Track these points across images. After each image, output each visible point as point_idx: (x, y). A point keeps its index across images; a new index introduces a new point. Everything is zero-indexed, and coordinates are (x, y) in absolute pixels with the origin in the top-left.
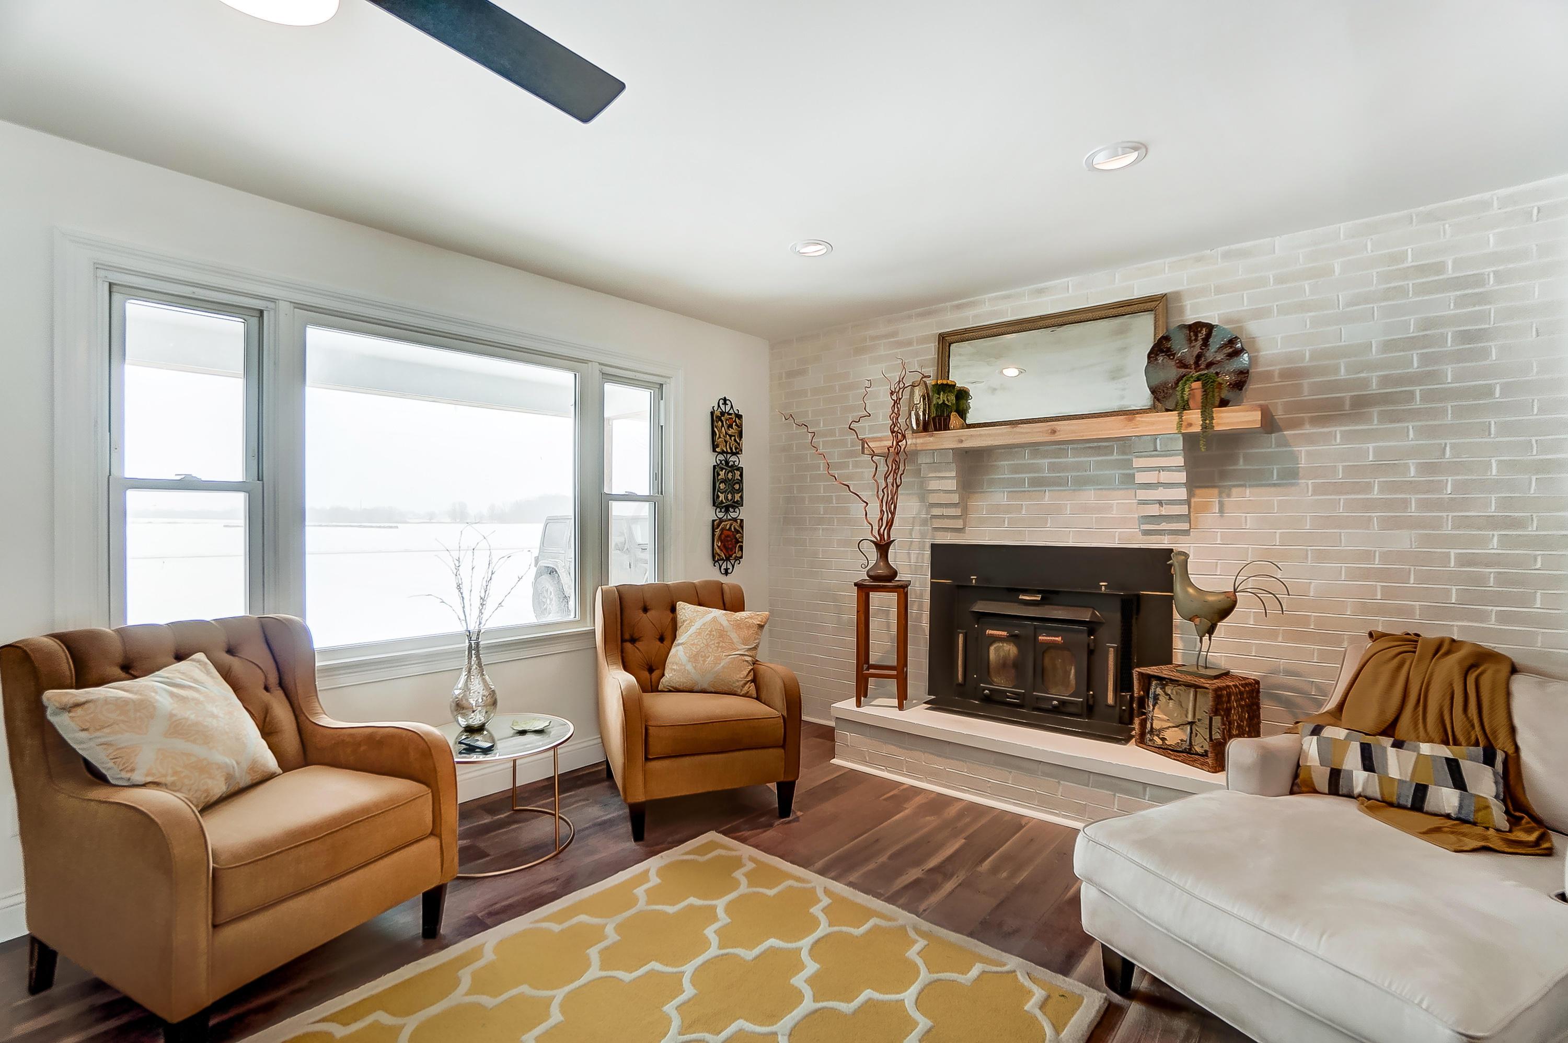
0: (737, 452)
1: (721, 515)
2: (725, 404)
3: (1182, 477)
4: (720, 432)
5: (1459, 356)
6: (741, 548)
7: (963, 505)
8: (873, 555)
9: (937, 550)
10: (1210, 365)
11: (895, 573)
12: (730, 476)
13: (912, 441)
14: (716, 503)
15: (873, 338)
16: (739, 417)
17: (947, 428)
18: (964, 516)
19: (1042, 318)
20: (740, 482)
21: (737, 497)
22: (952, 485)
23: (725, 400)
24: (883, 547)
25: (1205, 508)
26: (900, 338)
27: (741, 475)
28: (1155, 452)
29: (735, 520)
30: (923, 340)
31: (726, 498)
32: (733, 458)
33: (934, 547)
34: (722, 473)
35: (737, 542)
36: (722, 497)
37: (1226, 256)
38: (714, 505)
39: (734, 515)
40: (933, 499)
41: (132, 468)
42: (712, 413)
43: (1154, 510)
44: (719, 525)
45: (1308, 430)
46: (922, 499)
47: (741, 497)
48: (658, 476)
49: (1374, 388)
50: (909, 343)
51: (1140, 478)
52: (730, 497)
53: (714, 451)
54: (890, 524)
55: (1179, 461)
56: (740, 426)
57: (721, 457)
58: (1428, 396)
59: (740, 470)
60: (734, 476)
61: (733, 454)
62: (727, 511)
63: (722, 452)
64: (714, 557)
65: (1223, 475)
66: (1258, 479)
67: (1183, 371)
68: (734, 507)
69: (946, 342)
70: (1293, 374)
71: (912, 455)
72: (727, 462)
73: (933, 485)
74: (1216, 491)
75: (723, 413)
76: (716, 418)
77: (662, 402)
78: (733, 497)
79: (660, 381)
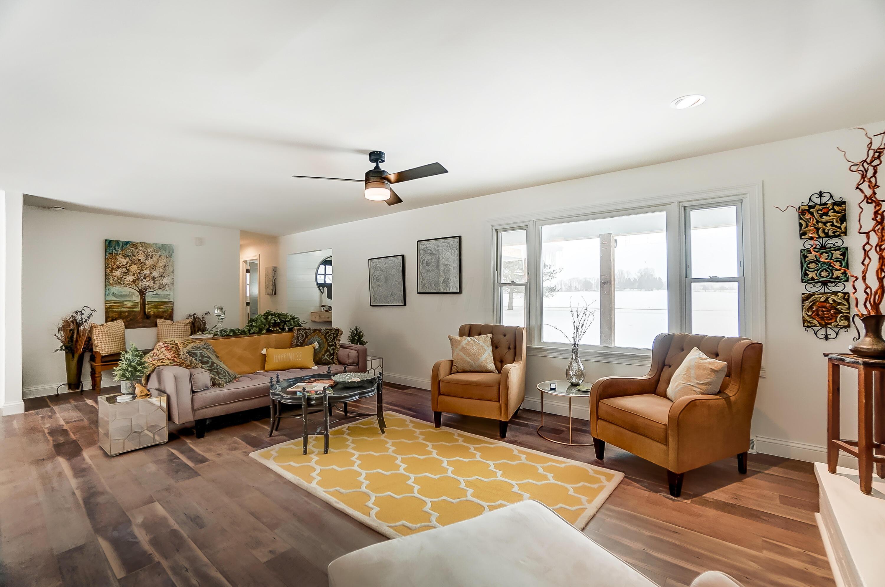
0: (837, 235)
1: (814, 290)
2: (821, 197)
4: (808, 222)
12: (824, 256)
14: (804, 280)
16: (841, 203)
20: (843, 260)
21: (837, 274)
27: (844, 254)
29: (835, 293)
31: (820, 276)
32: (833, 241)
34: (811, 255)
35: (840, 312)
36: (812, 274)
39: (836, 289)
44: (808, 298)
47: (845, 273)
48: (741, 264)
52: (825, 274)
56: (842, 212)
59: (843, 249)
60: (830, 256)
61: (831, 237)
62: (824, 286)
68: (834, 283)
72: (823, 246)
75: (812, 206)
78: (830, 274)
79: (740, 197)
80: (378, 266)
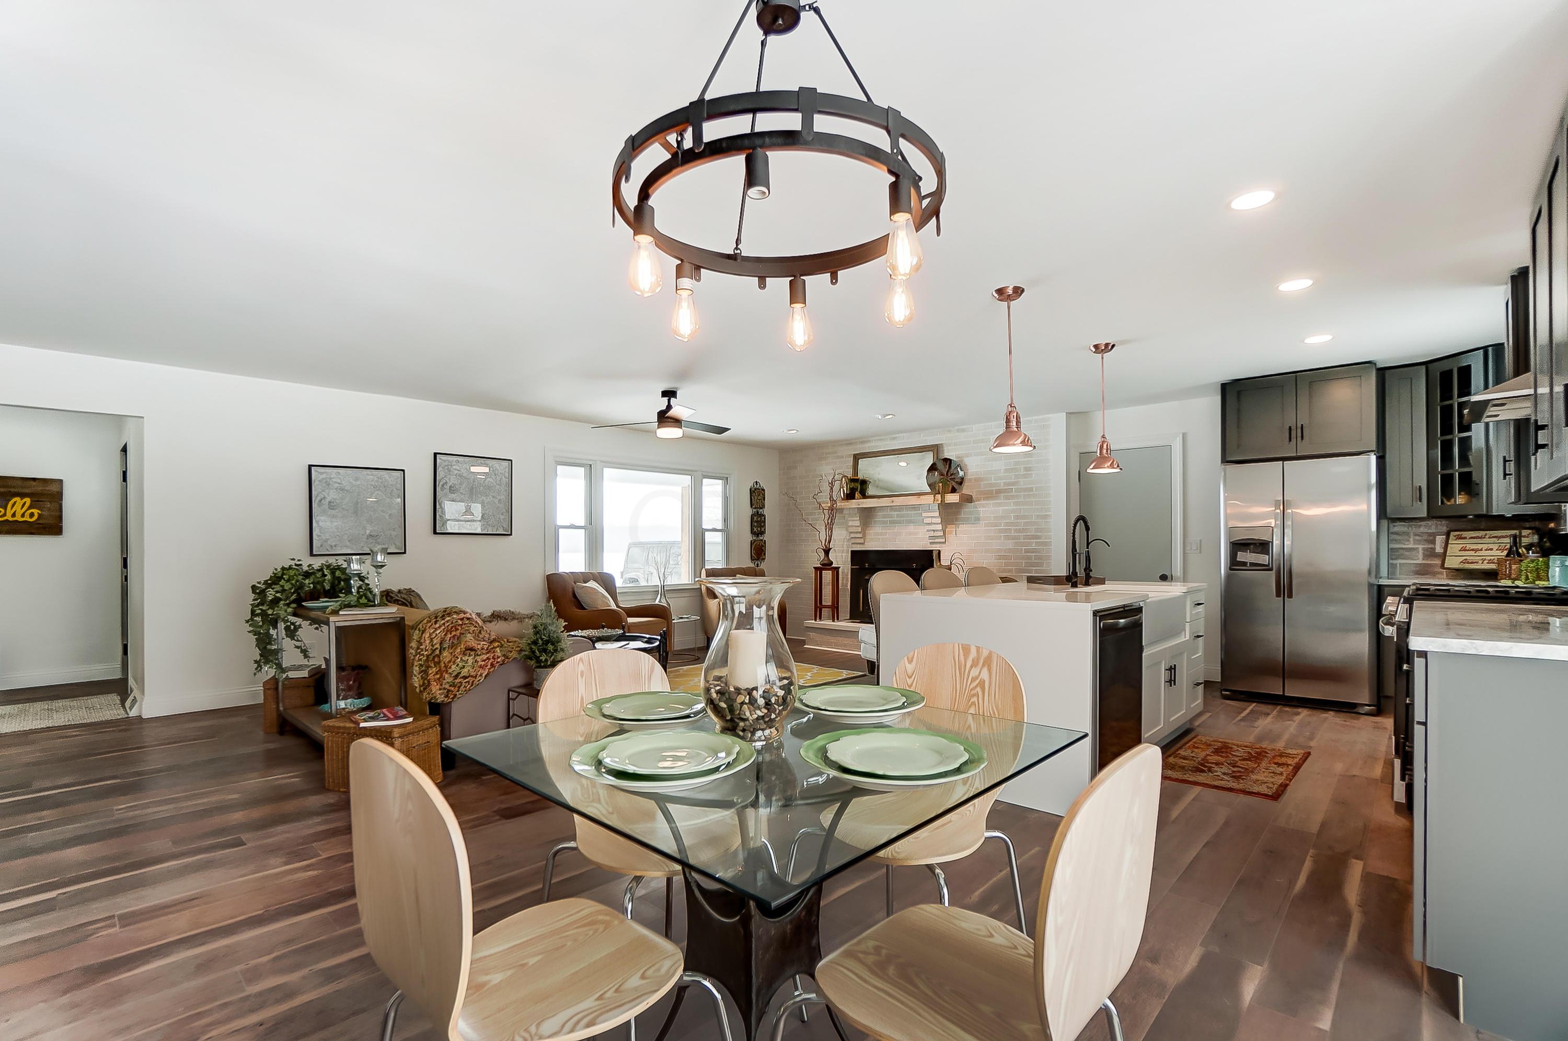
0: (763, 507)
1: (755, 538)
2: (757, 484)
3: (939, 520)
4: (754, 498)
5: (1025, 476)
6: (765, 554)
7: (864, 532)
8: (822, 554)
9: (854, 553)
10: (952, 475)
11: (832, 563)
12: (759, 519)
13: (840, 504)
14: (752, 532)
15: (827, 454)
16: (763, 490)
17: (854, 498)
18: (864, 537)
19: (893, 450)
20: (764, 522)
21: (763, 530)
22: (858, 523)
23: (757, 482)
24: (827, 552)
25: (951, 532)
26: (839, 454)
27: (765, 519)
28: (929, 511)
29: (762, 540)
30: (849, 456)
31: (757, 530)
32: (761, 511)
33: (852, 551)
34: (755, 518)
35: (763, 551)
36: (755, 530)
37: (958, 431)
38: (752, 533)
39: (761, 538)
40: (851, 530)
41: (560, 522)
42: (751, 489)
43: (932, 534)
44: (754, 542)
45: (982, 502)
46: (847, 530)
47: (765, 529)
48: (725, 520)
49: (1002, 487)
50: (843, 457)
51: (927, 521)
52: (759, 529)
53: (751, 507)
54: (829, 542)
55: (937, 514)
56: (764, 495)
57: (754, 510)
58: (1017, 490)
59: (764, 516)
60: (761, 519)
61: (761, 508)
62: (758, 536)
63: (755, 508)
64: (751, 558)
65: (957, 520)
66: (967, 521)
67: (942, 477)
68: (761, 534)
69: (857, 458)
70: (978, 480)
71: (841, 510)
72: (758, 512)
73: (850, 523)
74: (954, 526)
75: (755, 489)
76: (752, 492)
77: (728, 486)
78: (761, 529)
79: (727, 476)
80: (334, 480)
